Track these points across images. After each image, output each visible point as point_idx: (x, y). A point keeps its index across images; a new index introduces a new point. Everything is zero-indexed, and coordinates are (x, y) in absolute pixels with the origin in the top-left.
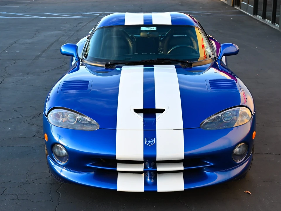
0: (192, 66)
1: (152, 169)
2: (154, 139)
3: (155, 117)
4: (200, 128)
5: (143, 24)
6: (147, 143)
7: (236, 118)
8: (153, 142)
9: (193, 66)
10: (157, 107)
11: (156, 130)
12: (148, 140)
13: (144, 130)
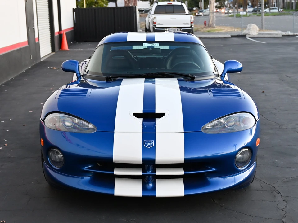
0: (194, 80)
1: (151, 172)
2: (153, 141)
3: (155, 121)
4: (201, 131)
5: (146, 40)
6: (146, 145)
7: (240, 124)
8: (152, 145)
9: (196, 80)
10: (157, 111)
11: (155, 133)
12: (147, 142)
13: (143, 133)
